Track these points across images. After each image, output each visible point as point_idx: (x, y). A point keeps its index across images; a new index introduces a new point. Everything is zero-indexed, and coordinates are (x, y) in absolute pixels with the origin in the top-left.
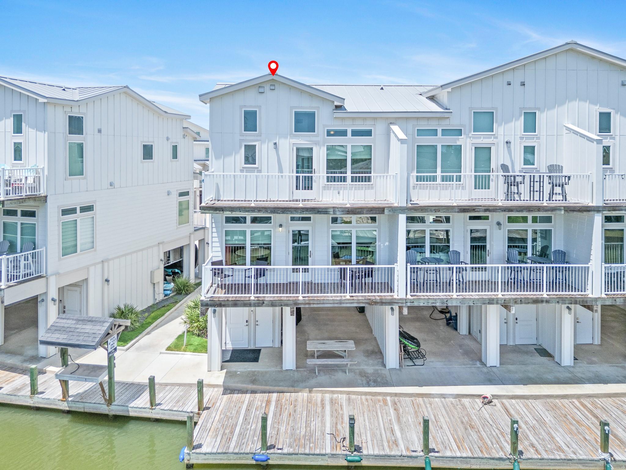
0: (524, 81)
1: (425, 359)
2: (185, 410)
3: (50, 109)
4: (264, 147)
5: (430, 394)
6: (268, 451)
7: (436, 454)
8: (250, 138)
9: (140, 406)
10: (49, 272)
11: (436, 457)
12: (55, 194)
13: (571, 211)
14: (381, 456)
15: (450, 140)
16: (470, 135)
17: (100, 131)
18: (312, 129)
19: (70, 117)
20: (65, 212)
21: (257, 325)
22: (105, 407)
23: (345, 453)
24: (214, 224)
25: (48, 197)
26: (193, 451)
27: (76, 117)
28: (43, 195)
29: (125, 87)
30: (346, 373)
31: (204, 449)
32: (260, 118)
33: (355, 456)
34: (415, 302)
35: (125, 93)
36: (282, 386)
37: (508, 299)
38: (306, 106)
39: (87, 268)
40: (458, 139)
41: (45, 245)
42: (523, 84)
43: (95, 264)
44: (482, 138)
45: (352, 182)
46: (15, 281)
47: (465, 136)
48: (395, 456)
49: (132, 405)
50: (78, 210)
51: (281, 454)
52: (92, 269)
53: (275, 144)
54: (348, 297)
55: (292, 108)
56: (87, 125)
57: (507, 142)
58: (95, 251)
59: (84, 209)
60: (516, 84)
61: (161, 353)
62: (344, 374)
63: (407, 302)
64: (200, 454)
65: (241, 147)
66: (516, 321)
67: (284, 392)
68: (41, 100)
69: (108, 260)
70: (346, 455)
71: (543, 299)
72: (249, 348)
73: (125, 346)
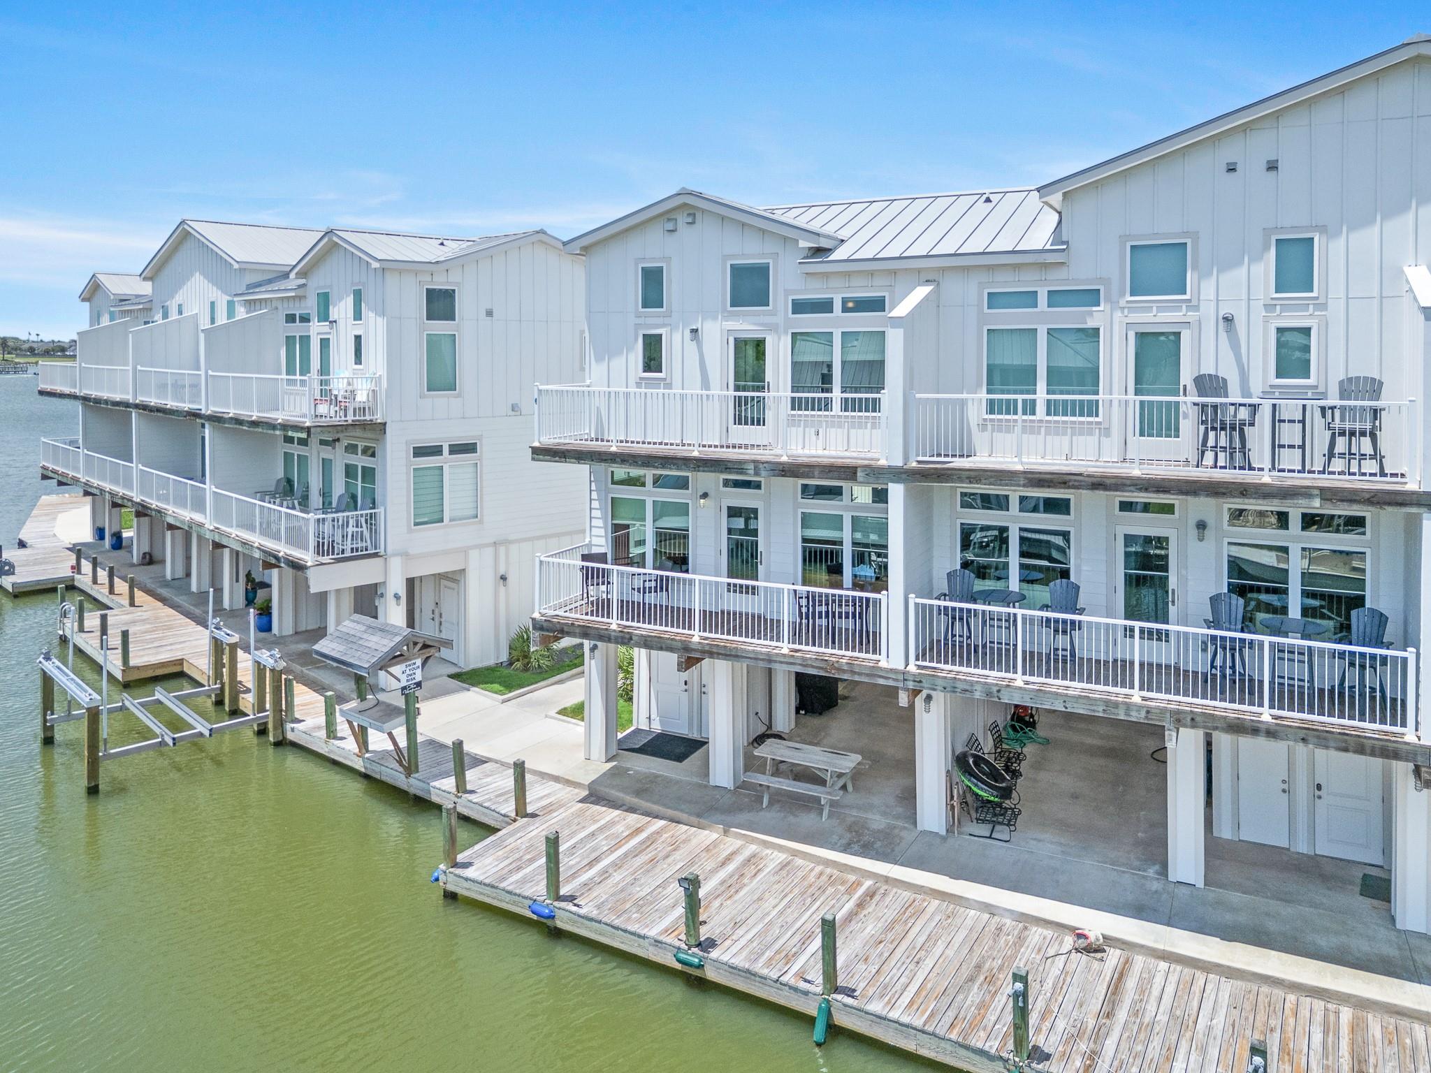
0: (1276, 159)
1: (1012, 828)
2: (497, 810)
3: (392, 280)
4: (677, 337)
5: (961, 897)
6: (556, 904)
7: (849, 1001)
8: (654, 323)
9: (444, 788)
10: (389, 550)
11: (845, 1005)
12: (401, 421)
13: (1342, 501)
14: (739, 970)
15: (1069, 317)
16: (1122, 303)
17: (489, 313)
18: (761, 298)
19: (430, 293)
20: (420, 452)
21: (704, 693)
22: (403, 777)
23: (677, 943)
24: (593, 484)
25: (387, 425)
26: (451, 870)
27: (440, 290)
28: (379, 421)
29: (538, 232)
30: (821, 814)
31: (470, 873)
32: (670, 281)
33: (694, 955)
34: (924, 681)
35: (541, 241)
36: (682, 811)
37: (1158, 711)
38: (751, 252)
39: (465, 551)
40: (1091, 313)
41: (384, 504)
42: (1272, 167)
43: (479, 547)
44: (1155, 309)
45: (792, 410)
46: (331, 557)
47: (1108, 307)
48: (765, 979)
49: (436, 784)
50: (446, 450)
51: (575, 914)
52: (473, 554)
53: (694, 331)
54: (785, 651)
55: (725, 257)
56: (462, 305)
57: (1226, 319)
58: (481, 522)
59: (457, 449)
60: (1253, 167)
61: (546, 716)
62: (819, 818)
63: (906, 680)
64: (460, 877)
65: (636, 340)
66: (1317, 793)
67: (682, 823)
68: (375, 265)
69: (507, 542)
70: (679, 948)
71: (1259, 725)
72: (690, 736)
73: (504, 694)
